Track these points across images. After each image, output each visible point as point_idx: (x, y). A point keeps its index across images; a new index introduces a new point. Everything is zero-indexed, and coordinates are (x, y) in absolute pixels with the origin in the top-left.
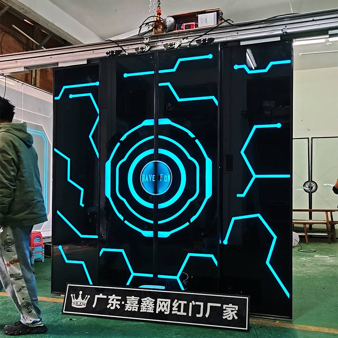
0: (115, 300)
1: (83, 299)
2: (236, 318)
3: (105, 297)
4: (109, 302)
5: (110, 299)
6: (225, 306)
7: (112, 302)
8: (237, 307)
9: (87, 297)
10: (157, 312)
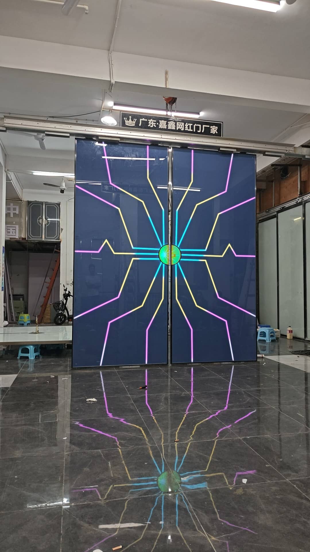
0: (152, 122)
1: (132, 120)
2: (217, 133)
3: (146, 120)
4: (149, 123)
5: (149, 121)
6: (211, 127)
7: (151, 123)
8: (217, 127)
9: (135, 120)
10: (177, 129)
